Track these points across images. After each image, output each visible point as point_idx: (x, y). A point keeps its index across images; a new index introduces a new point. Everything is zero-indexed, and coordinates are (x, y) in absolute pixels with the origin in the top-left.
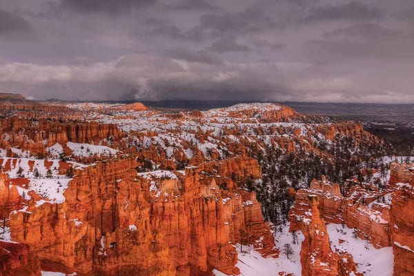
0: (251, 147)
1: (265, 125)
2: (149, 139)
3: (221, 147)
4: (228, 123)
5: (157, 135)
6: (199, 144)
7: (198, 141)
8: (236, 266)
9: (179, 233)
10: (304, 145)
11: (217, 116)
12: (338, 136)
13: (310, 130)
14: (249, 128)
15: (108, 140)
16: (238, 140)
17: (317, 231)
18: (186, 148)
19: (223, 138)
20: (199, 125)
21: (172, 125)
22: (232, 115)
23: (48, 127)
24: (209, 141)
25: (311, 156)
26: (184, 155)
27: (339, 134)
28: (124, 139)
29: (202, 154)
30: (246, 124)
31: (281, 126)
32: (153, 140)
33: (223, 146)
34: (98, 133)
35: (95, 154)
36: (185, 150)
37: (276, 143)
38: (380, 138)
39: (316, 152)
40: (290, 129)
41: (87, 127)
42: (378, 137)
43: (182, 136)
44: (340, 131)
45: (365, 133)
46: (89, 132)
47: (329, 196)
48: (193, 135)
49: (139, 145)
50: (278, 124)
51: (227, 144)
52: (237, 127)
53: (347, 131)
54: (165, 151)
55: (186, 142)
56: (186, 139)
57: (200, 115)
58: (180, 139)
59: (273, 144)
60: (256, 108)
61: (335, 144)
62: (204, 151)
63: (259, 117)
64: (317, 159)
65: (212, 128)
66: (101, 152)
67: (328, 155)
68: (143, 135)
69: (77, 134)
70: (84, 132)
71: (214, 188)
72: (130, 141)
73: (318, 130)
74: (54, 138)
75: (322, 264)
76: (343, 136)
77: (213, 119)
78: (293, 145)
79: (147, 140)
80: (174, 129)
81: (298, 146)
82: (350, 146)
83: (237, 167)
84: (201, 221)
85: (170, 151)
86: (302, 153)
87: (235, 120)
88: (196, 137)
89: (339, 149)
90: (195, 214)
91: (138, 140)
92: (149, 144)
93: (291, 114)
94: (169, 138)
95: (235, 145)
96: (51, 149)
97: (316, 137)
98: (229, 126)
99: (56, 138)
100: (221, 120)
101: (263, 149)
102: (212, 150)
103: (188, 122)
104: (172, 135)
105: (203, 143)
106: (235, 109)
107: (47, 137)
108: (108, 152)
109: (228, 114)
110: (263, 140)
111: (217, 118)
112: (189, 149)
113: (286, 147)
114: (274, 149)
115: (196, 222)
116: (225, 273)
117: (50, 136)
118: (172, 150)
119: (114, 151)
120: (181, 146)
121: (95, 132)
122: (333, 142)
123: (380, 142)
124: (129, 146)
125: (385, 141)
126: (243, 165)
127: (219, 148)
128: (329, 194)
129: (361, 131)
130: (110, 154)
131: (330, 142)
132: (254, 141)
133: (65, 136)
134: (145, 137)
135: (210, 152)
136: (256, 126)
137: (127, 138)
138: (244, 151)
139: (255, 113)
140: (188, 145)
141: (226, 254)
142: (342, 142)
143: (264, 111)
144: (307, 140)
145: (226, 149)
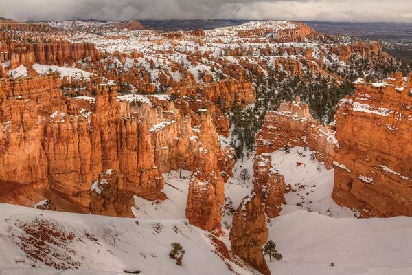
0: (251, 69)
1: (274, 45)
2: (132, 61)
3: (215, 69)
4: (233, 42)
5: (142, 57)
6: (190, 66)
7: (189, 63)
8: (162, 191)
9: (80, 157)
10: (311, 67)
11: (222, 35)
12: (354, 58)
13: (323, 50)
14: (255, 49)
15: (83, 62)
16: (237, 61)
17: (201, 149)
18: (173, 70)
19: (220, 59)
20: (198, 45)
21: (166, 45)
22: (241, 34)
23: (12, 47)
24: (202, 63)
25: (318, 79)
26: (171, 78)
27: (355, 55)
28: (102, 61)
29: (192, 77)
30: (252, 44)
31: (292, 46)
32: (136, 61)
33: (218, 68)
34: (71, 53)
35: (65, 78)
36: (172, 73)
37: (280, 65)
38: (398, 60)
39: (325, 74)
40: (301, 50)
41: (58, 47)
42: (397, 58)
43: (172, 58)
44: (356, 52)
45: (384, 54)
46: (61, 52)
47: (296, 118)
48: (185, 56)
49: (119, 68)
50: (288, 45)
51: (224, 66)
52: (242, 48)
53: (364, 52)
54: (149, 74)
55: (176, 64)
56: (176, 61)
57: (203, 34)
58: (169, 60)
59: (277, 66)
60: (269, 26)
61: (349, 66)
62: (196, 75)
63: (272, 36)
64: (324, 81)
65: (212, 49)
66: (71, 75)
67: (337, 78)
68: (125, 56)
69: (46, 54)
70: (55, 52)
71: (172, 112)
72: (109, 62)
73: (332, 51)
74: (18, 59)
75: (200, 183)
76: (359, 56)
77: (217, 39)
78: (299, 67)
79: (129, 61)
80: (167, 50)
81: (305, 68)
82: (365, 68)
83: (226, 90)
84: (115, 144)
85: (155, 74)
86: (309, 76)
87: (242, 40)
88: (188, 58)
89: (353, 72)
90: (106, 136)
91: (119, 62)
92: (130, 66)
93: (308, 32)
94: (155, 60)
95: (233, 67)
96: (13, 71)
97: (329, 58)
98: (233, 46)
99: (20, 59)
100: (225, 40)
101: (265, 72)
102: (204, 72)
103: (186, 42)
104: (161, 56)
105: (196, 65)
106: (245, 28)
107: (9, 58)
108: (79, 75)
109: (236, 33)
110: (266, 62)
111: (222, 38)
112: (177, 72)
113: (291, 69)
114: (277, 72)
115: (108, 145)
116: (147, 199)
117: (13, 57)
118: (157, 73)
119: (87, 75)
120: (168, 68)
121: (67, 52)
122: (347, 64)
123: (398, 64)
124: (108, 69)
125: (403, 62)
126: (234, 88)
127: (213, 71)
128: (296, 116)
129: (379, 52)
130: (83, 78)
131: (344, 64)
132: (256, 63)
133: (30, 56)
134: (128, 58)
135: (202, 75)
136: (264, 46)
137: (106, 60)
138: (242, 74)
139: (268, 32)
140: (177, 67)
141: (149, 179)
142: (357, 63)
143: (277, 29)
144: (316, 61)
145: (220, 71)
